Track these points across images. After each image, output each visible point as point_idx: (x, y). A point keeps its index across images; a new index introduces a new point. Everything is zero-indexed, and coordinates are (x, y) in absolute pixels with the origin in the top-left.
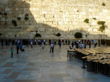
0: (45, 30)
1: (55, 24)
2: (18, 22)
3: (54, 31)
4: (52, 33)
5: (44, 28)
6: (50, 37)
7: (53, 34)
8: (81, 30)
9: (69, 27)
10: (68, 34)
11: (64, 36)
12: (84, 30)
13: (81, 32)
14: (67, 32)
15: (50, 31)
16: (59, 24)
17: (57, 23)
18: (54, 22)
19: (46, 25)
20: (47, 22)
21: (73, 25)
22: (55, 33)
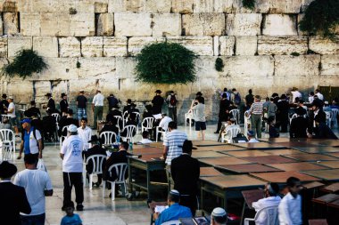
8: (184, 27)
9: (102, 4)
10: (95, 56)
11: (67, 70)
12: (201, 26)
13: (184, 41)
14: (89, 43)
22: (3, 49)
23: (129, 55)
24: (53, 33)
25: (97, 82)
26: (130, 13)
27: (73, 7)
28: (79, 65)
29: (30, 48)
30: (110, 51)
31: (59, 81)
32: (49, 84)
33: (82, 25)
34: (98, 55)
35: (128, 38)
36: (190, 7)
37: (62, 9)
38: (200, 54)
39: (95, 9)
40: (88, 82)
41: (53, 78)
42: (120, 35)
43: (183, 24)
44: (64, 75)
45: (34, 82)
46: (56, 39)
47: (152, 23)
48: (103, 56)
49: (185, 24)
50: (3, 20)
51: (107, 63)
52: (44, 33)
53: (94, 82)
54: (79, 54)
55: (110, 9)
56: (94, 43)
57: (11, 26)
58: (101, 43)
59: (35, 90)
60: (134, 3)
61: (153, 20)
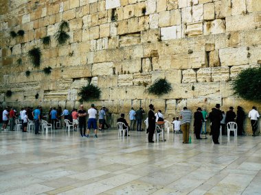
0: (114, 68)
1: (150, 39)
2: (44, 50)
3: (146, 71)
4: (137, 80)
5: (111, 64)
6: (129, 97)
7: (140, 84)
9: (210, 45)
11: (186, 92)
14: (201, 72)
15: (129, 73)
16: (162, 38)
17: (157, 37)
18: (145, 34)
19: (117, 50)
20: (120, 36)
21: (227, 34)
22: (149, 80)
23: (230, 80)
24: (178, 67)
25: (206, 100)
26: (231, 50)
27: (191, 49)
28: (193, 88)
29: (164, 78)
30: (216, 77)
31: (181, 99)
32: (174, 101)
33: (196, 60)
34: (207, 81)
35: (230, 67)
37: (184, 51)
39: (206, 48)
40: (199, 100)
41: (177, 97)
42: (224, 66)
44: (183, 95)
45: (166, 100)
46: (180, 71)
47: (249, 54)
48: (211, 81)
50: (151, 62)
51: (213, 86)
52: (173, 67)
53: (204, 100)
54: (195, 80)
55: (217, 47)
56: (205, 72)
57: (155, 66)
58: (210, 72)
59: (166, 105)
60: (234, 41)
61: (249, 51)
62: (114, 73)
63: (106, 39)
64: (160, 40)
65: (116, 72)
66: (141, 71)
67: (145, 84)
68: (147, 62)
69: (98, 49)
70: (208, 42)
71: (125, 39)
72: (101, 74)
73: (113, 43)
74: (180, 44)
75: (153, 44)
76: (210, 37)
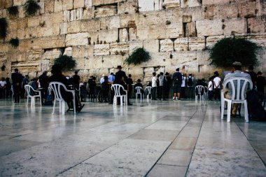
0: (89, 39)
1: (127, 10)
2: (10, 21)
3: (123, 41)
4: (114, 50)
5: (86, 35)
6: (106, 66)
7: (117, 53)
8: (249, 27)
9: (187, 17)
10: (183, 50)
11: (164, 60)
12: (263, 25)
13: (248, 37)
14: (178, 42)
15: (105, 43)
16: (140, 10)
17: (134, 9)
18: (123, 5)
19: (93, 21)
20: (96, 7)
21: (204, 7)
22: (127, 49)
23: (206, 49)
24: (156, 37)
25: (184, 67)
26: (207, 21)
27: (169, 20)
28: (171, 57)
29: (142, 47)
30: (193, 47)
31: (159, 67)
32: (152, 69)
33: (174, 30)
34: (185, 50)
35: (206, 37)
36: (253, 12)
37: (161, 22)
38: (262, 45)
39: (183, 20)
41: (155, 65)
42: (200, 36)
43: (248, 25)
44: (161, 63)
45: (144, 68)
46: (157, 41)
47: (224, 25)
48: (188, 50)
49: (250, 25)
50: (128, 32)
51: (191, 54)
52: (150, 37)
53: (182, 67)
54: (172, 49)
55: (193, 19)
56: (182, 42)
57: (133, 36)
58: (187, 42)
59: (144, 73)
60: (210, 13)
61: (224, 23)
62: (89, 43)
63: (81, 10)
64: (137, 11)
65: (92, 42)
66: (118, 41)
67: (123, 54)
68: (124, 32)
69: (72, 19)
70: (185, 14)
71: (101, 10)
72: (75, 44)
73: (89, 14)
74: (157, 16)
75: (131, 15)
76: (188, 9)
